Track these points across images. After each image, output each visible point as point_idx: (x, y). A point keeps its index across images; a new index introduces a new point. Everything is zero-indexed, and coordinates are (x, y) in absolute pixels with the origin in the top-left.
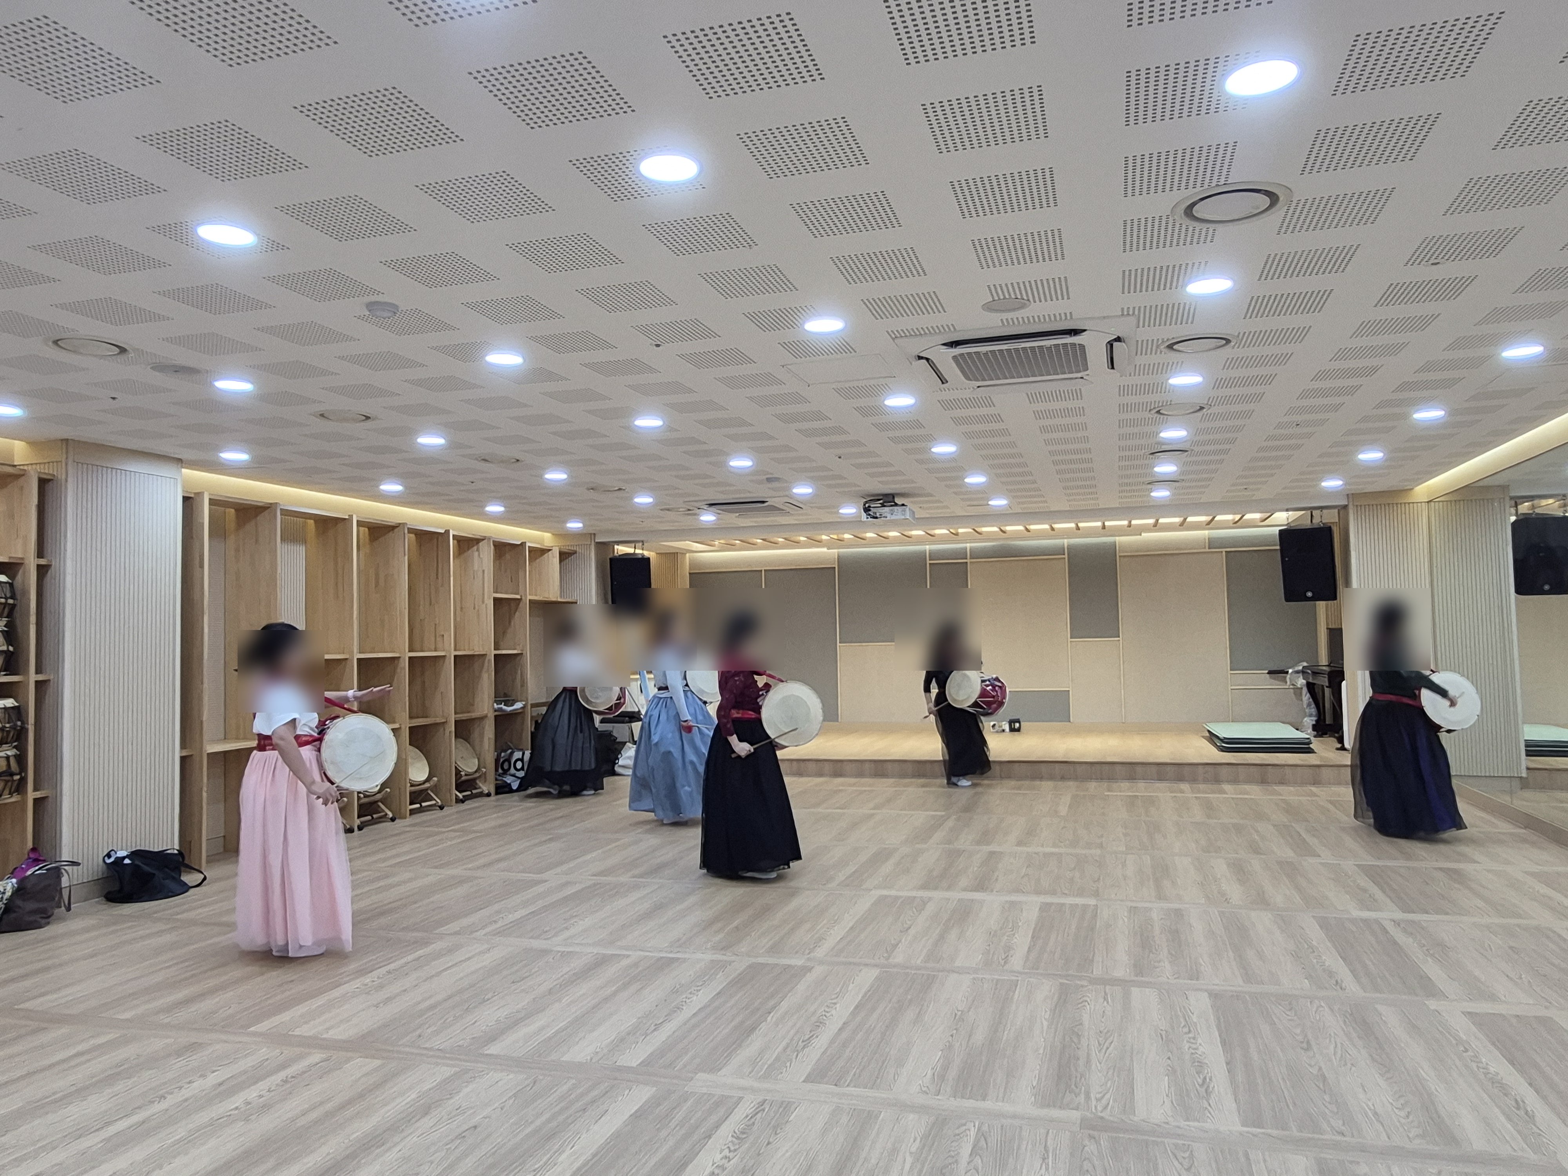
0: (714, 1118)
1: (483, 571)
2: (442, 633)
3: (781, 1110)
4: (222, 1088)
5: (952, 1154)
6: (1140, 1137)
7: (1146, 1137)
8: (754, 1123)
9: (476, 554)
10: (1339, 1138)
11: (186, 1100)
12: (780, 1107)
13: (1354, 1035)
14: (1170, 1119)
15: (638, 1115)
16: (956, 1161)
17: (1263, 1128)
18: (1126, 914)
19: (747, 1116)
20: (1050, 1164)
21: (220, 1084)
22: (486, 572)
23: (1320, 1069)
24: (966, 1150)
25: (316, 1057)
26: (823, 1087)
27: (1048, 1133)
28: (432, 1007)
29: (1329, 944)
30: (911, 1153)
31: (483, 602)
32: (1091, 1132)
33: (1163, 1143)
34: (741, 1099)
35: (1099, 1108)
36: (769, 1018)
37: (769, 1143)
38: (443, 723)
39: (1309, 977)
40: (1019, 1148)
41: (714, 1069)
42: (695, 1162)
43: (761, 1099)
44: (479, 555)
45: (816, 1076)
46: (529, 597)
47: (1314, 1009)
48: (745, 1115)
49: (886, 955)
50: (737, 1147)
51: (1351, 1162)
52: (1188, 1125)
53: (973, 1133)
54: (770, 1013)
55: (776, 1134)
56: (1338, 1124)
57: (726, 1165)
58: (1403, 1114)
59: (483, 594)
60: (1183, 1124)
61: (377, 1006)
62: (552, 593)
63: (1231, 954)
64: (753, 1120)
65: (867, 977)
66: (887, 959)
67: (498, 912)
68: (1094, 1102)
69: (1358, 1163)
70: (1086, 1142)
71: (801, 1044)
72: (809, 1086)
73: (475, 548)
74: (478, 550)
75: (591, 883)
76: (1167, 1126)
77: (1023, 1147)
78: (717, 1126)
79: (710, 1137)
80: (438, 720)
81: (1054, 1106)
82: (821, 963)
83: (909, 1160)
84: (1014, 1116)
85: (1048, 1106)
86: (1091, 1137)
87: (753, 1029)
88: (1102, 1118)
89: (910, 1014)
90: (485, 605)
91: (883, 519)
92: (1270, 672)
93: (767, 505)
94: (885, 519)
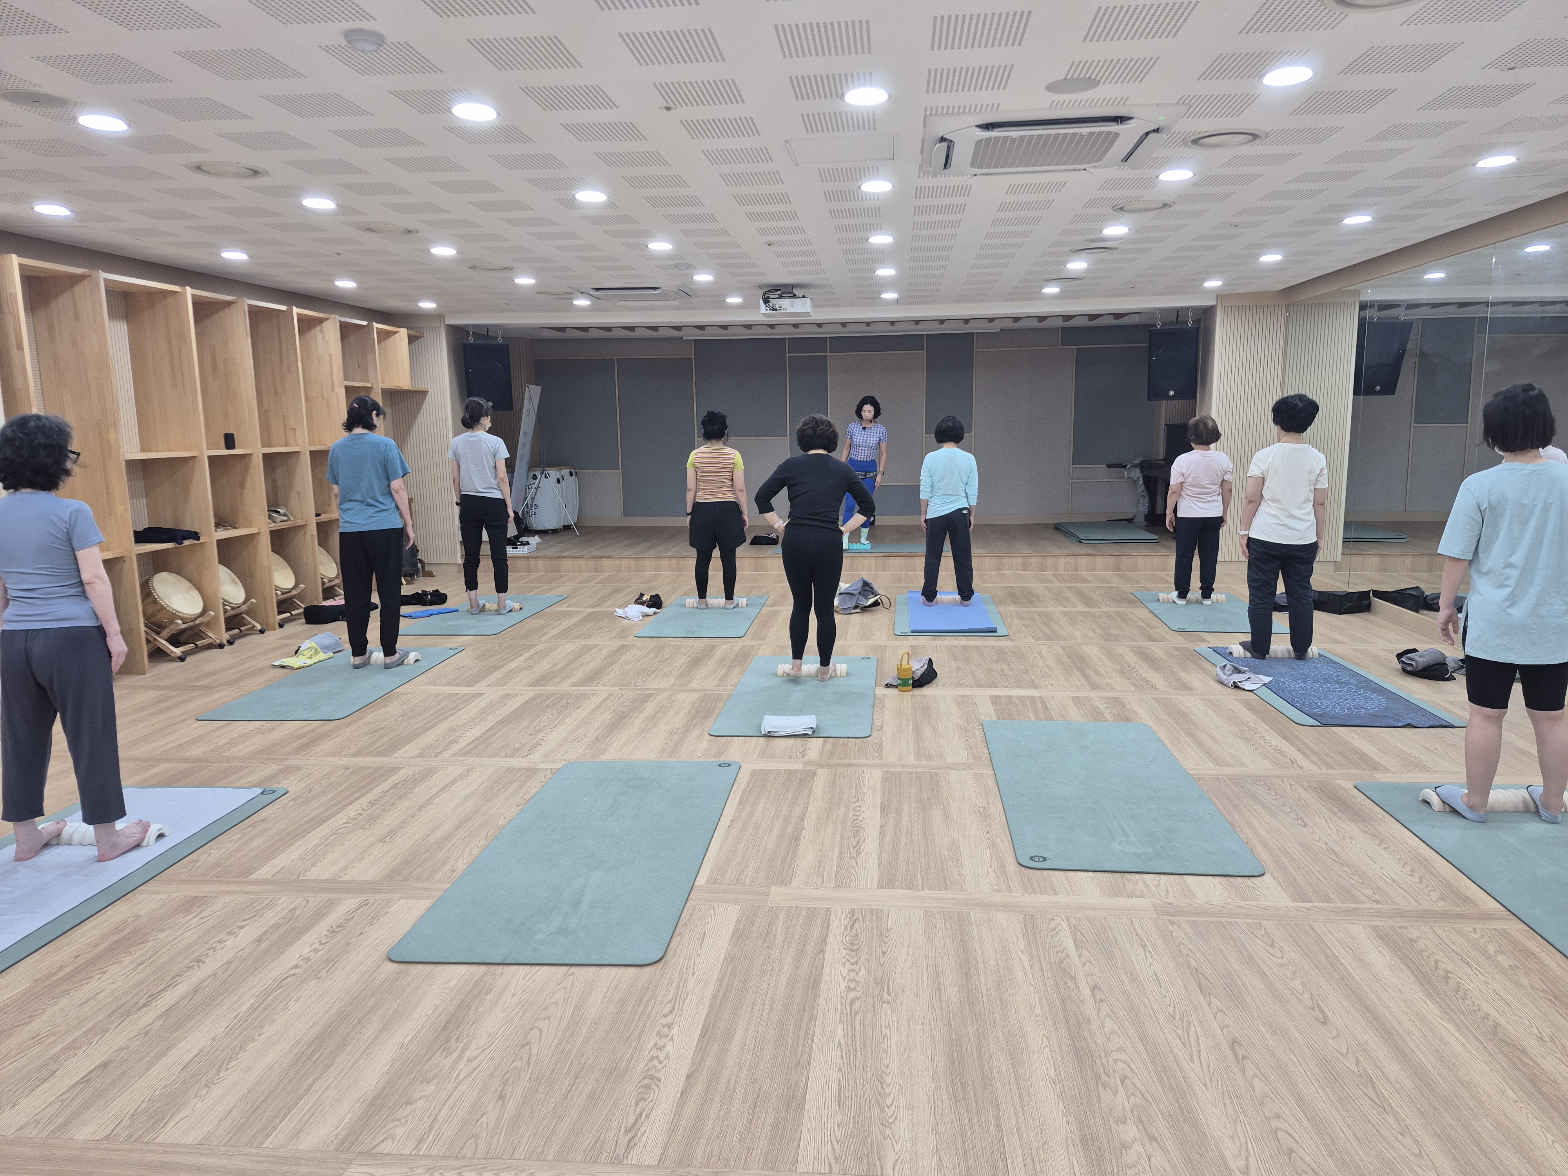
0: (816, 932)
1: (330, 355)
2: (293, 426)
3: (874, 918)
4: (264, 946)
5: (1060, 949)
6: (1214, 919)
7: (1218, 919)
8: (857, 935)
9: (319, 336)
10: (1378, 906)
11: (229, 963)
12: (872, 916)
13: (1335, 809)
14: (1229, 900)
15: (739, 935)
16: (1067, 956)
17: (1311, 902)
18: (1072, 703)
19: (846, 928)
20: (1151, 949)
21: (259, 941)
22: (333, 357)
23: (1326, 844)
24: (1069, 944)
25: (350, 903)
26: (899, 892)
27: (1131, 921)
28: (446, 838)
29: (1263, 724)
30: (1022, 952)
31: (333, 390)
32: (1168, 918)
33: (1237, 923)
34: (829, 910)
35: (1163, 895)
36: (806, 825)
37: (884, 953)
38: (303, 526)
39: (1266, 757)
40: (1115, 939)
41: (786, 882)
42: (824, 978)
43: (848, 909)
44: (324, 338)
45: (888, 881)
46: (381, 386)
47: (1289, 787)
48: (843, 927)
49: (877, 755)
50: (856, 959)
51: (1400, 927)
52: (1248, 905)
53: (1065, 926)
54: (803, 820)
55: (886, 943)
56: (1369, 892)
57: (857, 979)
58: (1417, 880)
59: (332, 382)
60: (1243, 903)
61: (382, 841)
62: (404, 382)
63: (1188, 739)
64: (854, 930)
65: (873, 778)
66: (881, 759)
67: (452, 730)
68: (1154, 889)
69: (1406, 928)
70: (1171, 927)
71: (854, 851)
72: (885, 892)
73: (318, 328)
74: (322, 331)
75: (532, 694)
76: (1229, 907)
77: (1119, 937)
78: (824, 940)
79: (822, 951)
80: (300, 522)
81: (1122, 896)
82: (822, 766)
83: (1025, 959)
84: (1092, 908)
85: (1116, 895)
86: (1173, 923)
87: (796, 838)
88: (1170, 904)
89: (936, 814)
90: (337, 394)
91: (782, 311)
92: (1109, 466)
93: (658, 292)
94: (785, 311)
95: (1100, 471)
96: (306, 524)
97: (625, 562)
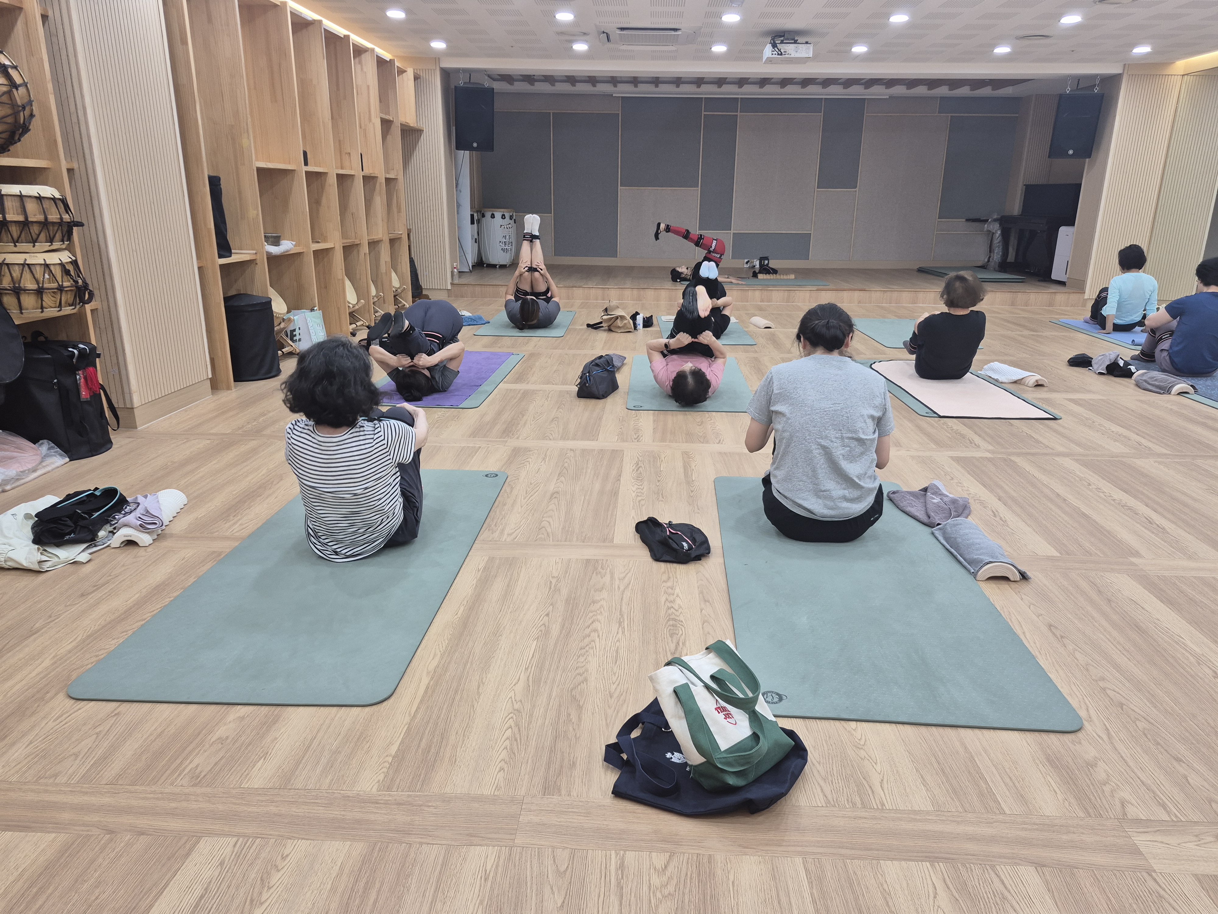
1: (368, 87)
22: (371, 88)
31: (370, 120)
46: (399, 120)
59: (370, 112)
62: (412, 119)
90: (374, 124)
91: (787, 56)
92: (967, 220)
93: (679, 33)
94: (789, 56)
95: (959, 225)
96: (360, 244)
97: (593, 291)
